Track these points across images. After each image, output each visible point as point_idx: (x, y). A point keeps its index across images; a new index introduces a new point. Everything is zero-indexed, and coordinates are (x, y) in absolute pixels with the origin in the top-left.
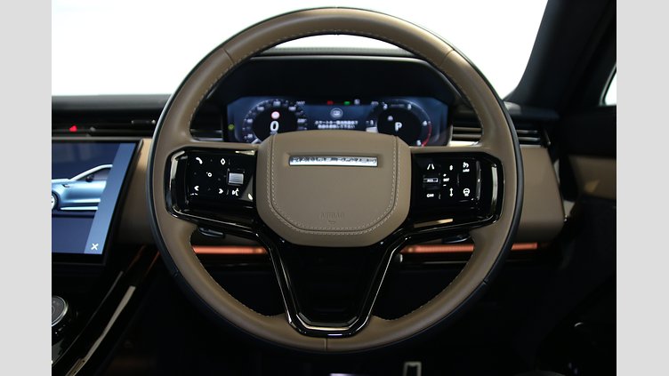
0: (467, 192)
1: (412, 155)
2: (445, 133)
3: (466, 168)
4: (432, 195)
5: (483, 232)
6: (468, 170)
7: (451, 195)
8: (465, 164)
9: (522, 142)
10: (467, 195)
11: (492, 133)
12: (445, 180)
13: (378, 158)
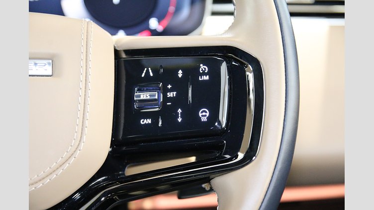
0: (204, 115)
1: (117, 53)
2: (197, 7)
3: (204, 74)
4: (149, 121)
5: (228, 181)
6: (206, 78)
7: (180, 120)
8: (203, 68)
9: (293, 14)
10: (204, 119)
11: (249, 15)
12: (170, 95)
13: (53, 59)
